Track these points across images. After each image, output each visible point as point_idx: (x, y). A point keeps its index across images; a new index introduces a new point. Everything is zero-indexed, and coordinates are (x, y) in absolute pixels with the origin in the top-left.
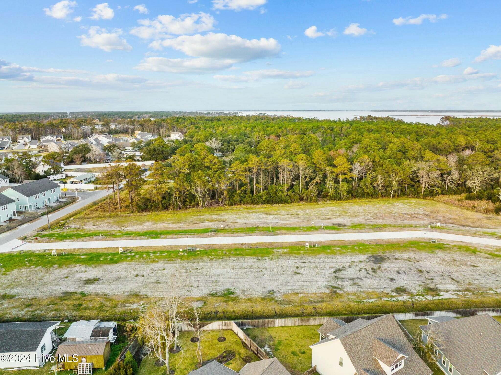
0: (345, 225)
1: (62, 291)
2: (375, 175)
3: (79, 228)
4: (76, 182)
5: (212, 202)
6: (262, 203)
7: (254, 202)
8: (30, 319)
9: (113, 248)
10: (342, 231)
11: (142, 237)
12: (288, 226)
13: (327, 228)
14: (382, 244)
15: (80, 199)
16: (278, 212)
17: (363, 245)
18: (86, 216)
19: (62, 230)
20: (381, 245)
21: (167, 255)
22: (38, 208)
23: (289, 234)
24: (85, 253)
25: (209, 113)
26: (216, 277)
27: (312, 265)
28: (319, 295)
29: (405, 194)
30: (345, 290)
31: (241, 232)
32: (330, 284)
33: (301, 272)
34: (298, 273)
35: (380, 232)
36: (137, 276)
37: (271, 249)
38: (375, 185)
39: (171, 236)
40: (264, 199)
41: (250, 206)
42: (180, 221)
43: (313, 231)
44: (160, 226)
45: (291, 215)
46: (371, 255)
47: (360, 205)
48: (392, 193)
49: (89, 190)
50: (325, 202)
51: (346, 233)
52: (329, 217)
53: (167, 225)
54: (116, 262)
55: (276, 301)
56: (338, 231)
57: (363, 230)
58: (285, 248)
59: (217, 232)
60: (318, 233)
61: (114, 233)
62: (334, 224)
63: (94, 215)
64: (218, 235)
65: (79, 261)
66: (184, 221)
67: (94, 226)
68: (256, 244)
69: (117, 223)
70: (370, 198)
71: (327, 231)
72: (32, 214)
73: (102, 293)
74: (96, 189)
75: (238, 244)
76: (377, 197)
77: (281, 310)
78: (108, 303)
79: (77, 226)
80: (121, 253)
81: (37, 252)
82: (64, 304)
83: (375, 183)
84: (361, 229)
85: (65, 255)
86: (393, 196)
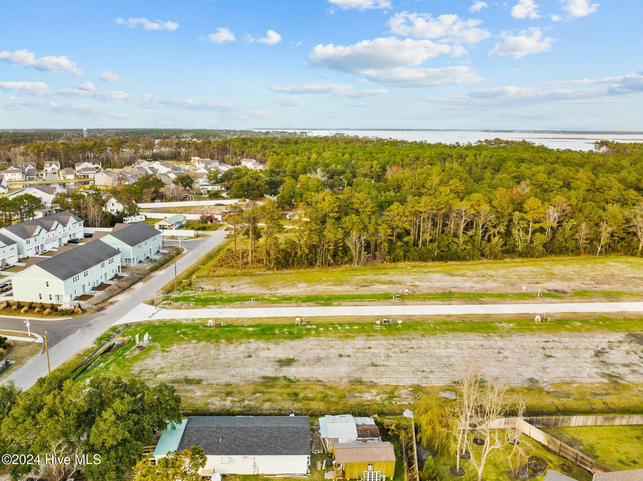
0: (564, 292)
1: (258, 376)
2: (575, 223)
3: (215, 290)
4: (165, 227)
5: (369, 257)
6: (433, 260)
7: (423, 258)
8: (242, 411)
9: (282, 317)
10: (567, 300)
11: (308, 303)
12: (489, 292)
13: (544, 295)
14: (632, 318)
15: (186, 250)
16: (462, 272)
17: (608, 319)
18: (212, 274)
19: (194, 291)
20: (631, 320)
21: (359, 329)
22: (140, 262)
23: (499, 303)
24: (248, 323)
25: (268, 133)
26: (447, 360)
27: (561, 346)
28: (598, 385)
29: (614, 250)
30: (628, 380)
31: (434, 299)
32: (602, 371)
33: (553, 355)
34: (550, 356)
35: (617, 301)
36: (341, 356)
37: (490, 322)
38: (577, 237)
39: (346, 303)
40: (436, 255)
41: (417, 263)
42: (340, 283)
43: (528, 299)
44: (321, 289)
45: (483, 276)
46: (627, 333)
47: (566, 265)
48: (599, 248)
49: (190, 238)
50: (513, 260)
51: (573, 302)
52: (535, 280)
53: (328, 287)
54: (299, 336)
55: (548, 393)
56: (561, 300)
57: (594, 300)
58: (509, 321)
59: (402, 298)
60: (536, 302)
61: (267, 297)
62: (549, 290)
63: (222, 273)
64: (407, 303)
65: (248, 335)
66: (347, 282)
67: (233, 287)
68: (466, 316)
69: (261, 283)
70: (571, 254)
71: (547, 299)
72: (138, 270)
73: (313, 379)
74: (197, 236)
75: (443, 315)
76: (578, 254)
77: (563, 405)
78: (330, 393)
79: (212, 288)
80: (298, 325)
81: (185, 322)
82: (274, 392)
83: (577, 234)
84: (590, 298)
85: (225, 327)
86: (600, 253)
